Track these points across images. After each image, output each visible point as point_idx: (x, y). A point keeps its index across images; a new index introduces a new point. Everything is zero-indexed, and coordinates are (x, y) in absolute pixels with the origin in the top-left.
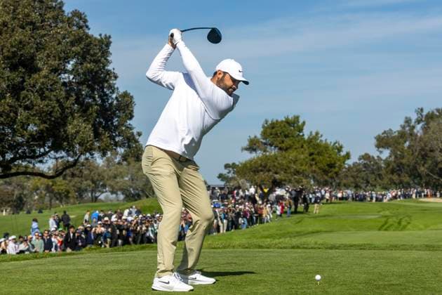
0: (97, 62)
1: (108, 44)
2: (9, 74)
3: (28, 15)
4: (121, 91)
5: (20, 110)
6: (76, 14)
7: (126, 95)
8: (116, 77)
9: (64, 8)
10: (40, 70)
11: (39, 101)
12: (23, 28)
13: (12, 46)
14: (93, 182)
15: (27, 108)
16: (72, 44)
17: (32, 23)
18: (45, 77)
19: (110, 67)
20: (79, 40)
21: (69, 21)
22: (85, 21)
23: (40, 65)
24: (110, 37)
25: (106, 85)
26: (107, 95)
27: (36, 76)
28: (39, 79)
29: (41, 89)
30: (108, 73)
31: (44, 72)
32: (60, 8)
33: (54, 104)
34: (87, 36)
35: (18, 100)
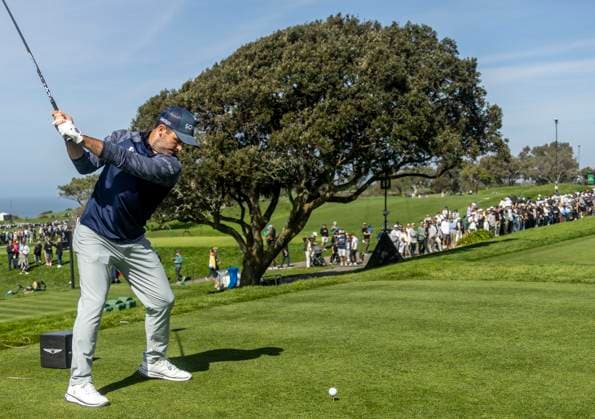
0: (465, 81)
1: (474, 66)
2: (384, 94)
3: (403, 44)
4: (491, 104)
5: (395, 124)
6: (447, 41)
7: (495, 108)
8: (485, 93)
9: (437, 37)
10: (410, 90)
11: (410, 116)
12: (397, 54)
13: (387, 71)
14: (510, 171)
15: (400, 122)
16: (443, 66)
17: (407, 51)
18: (415, 95)
19: (479, 85)
20: (449, 63)
21: (441, 48)
22: (455, 47)
23: (411, 86)
24: (476, 60)
25: (477, 100)
26: (477, 109)
27: (406, 95)
28: (410, 97)
29: (411, 106)
30: (477, 89)
31: (414, 91)
32: (434, 37)
33: (423, 118)
34: (457, 59)
35: (392, 115)
